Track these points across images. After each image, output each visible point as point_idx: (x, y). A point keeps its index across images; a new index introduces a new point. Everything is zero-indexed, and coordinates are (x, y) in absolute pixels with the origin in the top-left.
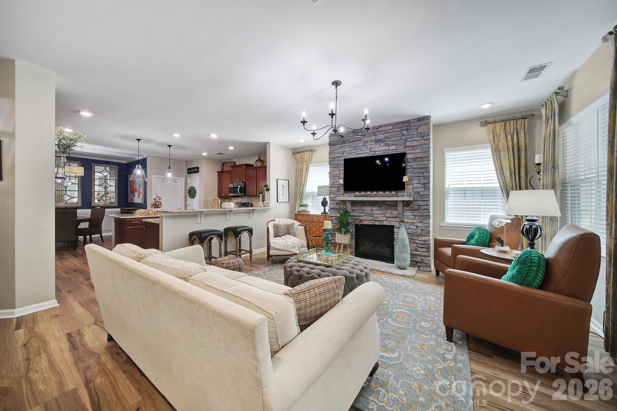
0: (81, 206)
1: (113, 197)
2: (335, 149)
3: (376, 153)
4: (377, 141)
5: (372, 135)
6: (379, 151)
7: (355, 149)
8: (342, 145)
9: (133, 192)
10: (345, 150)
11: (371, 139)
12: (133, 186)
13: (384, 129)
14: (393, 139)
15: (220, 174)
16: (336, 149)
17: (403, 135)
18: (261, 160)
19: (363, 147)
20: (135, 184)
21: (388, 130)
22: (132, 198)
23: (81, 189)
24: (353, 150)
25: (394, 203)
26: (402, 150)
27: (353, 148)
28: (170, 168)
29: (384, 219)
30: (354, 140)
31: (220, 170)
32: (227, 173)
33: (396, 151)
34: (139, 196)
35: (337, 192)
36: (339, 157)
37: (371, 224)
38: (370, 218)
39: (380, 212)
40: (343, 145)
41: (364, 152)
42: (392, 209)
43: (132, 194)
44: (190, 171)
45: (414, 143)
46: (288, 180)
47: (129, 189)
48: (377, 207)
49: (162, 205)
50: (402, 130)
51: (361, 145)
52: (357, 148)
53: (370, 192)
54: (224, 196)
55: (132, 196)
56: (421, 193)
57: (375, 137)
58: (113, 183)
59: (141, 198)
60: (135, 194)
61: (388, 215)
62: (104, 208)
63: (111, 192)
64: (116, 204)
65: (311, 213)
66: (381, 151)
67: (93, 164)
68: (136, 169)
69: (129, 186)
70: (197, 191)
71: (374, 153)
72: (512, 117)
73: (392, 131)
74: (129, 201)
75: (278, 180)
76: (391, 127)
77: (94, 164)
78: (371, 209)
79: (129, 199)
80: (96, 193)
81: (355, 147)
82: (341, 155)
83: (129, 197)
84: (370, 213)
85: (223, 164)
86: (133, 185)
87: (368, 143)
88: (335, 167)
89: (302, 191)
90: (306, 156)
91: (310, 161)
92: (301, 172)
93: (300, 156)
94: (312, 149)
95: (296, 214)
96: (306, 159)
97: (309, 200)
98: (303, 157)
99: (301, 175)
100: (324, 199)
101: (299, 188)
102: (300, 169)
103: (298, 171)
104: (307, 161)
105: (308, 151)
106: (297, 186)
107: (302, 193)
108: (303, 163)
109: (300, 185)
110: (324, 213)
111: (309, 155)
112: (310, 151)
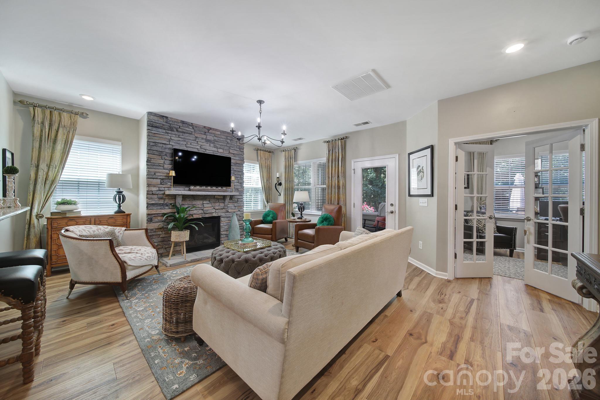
2: (157, 133)
3: (207, 151)
4: (207, 141)
5: (202, 133)
6: (209, 150)
7: (185, 141)
8: (167, 131)
10: (172, 138)
11: (202, 137)
13: (214, 132)
14: (221, 144)
16: (159, 133)
17: (228, 143)
19: (193, 141)
21: (217, 134)
24: (182, 141)
25: (222, 197)
26: (227, 155)
27: (182, 140)
29: (214, 211)
30: (184, 131)
33: (223, 154)
35: (161, 184)
36: (163, 144)
37: (201, 217)
38: (201, 211)
39: (210, 205)
40: (169, 132)
41: (195, 147)
42: (220, 202)
45: (235, 152)
46: (13, 154)
48: (207, 201)
50: (227, 139)
51: (192, 139)
52: (187, 141)
53: (200, 187)
56: (240, 190)
57: (206, 136)
61: (217, 208)
65: (84, 214)
66: (210, 150)
71: (205, 151)
72: (269, 150)
73: (220, 136)
76: (219, 133)
78: (202, 203)
81: (184, 138)
82: (168, 143)
84: (201, 206)
87: (199, 139)
88: (158, 154)
89: (54, 178)
90: (64, 119)
91: (75, 130)
92: (49, 144)
93: (46, 115)
94: (82, 113)
95: (52, 219)
96: (66, 125)
97: (78, 193)
98: (55, 118)
99: (50, 149)
100: (119, 193)
101: (44, 171)
102: (45, 137)
103: (39, 140)
104: (68, 128)
105: (72, 112)
106: (37, 166)
107: (52, 180)
108: (56, 129)
109: (47, 167)
110: (120, 212)
111: (72, 120)
112: (76, 114)
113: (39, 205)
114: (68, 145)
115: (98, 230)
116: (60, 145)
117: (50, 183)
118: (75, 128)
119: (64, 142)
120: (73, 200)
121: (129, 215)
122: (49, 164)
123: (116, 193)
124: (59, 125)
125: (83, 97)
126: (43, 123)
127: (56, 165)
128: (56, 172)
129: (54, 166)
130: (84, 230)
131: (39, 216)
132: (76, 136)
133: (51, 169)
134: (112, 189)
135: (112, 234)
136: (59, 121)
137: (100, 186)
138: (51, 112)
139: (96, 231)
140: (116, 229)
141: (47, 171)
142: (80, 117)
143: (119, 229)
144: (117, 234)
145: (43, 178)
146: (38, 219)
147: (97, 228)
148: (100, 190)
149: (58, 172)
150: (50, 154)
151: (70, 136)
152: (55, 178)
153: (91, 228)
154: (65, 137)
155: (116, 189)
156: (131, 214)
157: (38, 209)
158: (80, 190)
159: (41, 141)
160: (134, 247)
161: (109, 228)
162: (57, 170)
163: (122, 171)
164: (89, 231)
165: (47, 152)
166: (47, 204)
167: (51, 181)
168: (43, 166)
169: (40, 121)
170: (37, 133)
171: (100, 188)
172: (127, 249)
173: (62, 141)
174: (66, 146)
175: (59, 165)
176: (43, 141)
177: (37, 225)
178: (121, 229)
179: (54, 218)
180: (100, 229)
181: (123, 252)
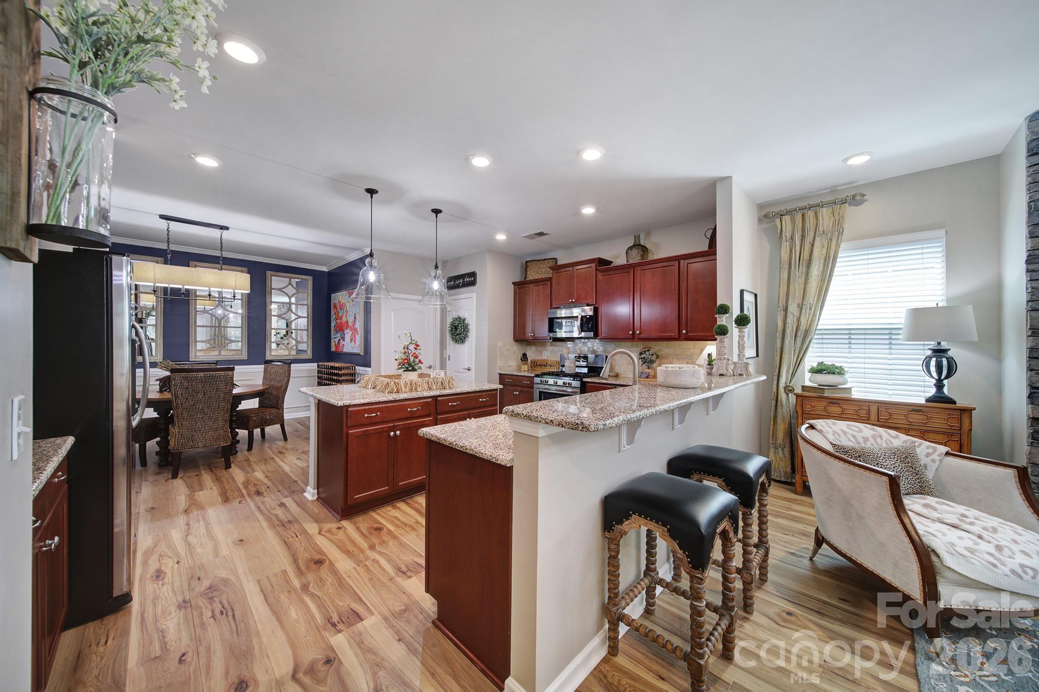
0: (246, 358)
1: (303, 340)
9: (341, 329)
12: (342, 317)
15: (520, 287)
18: (640, 245)
20: (345, 313)
22: (339, 342)
23: (247, 323)
28: (436, 267)
31: (517, 279)
32: (540, 284)
34: (353, 339)
43: (339, 335)
44: (452, 283)
46: (756, 296)
47: (333, 324)
49: (422, 363)
54: (531, 338)
55: (338, 339)
58: (304, 312)
59: (358, 343)
60: (344, 334)
62: (288, 363)
63: (300, 330)
64: (309, 355)
65: (856, 395)
67: (269, 273)
68: (365, 268)
69: (333, 317)
70: (470, 327)
74: (333, 349)
75: (745, 293)
77: (271, 273)
79: (333, 344)
80: (273, 332)
83: (332, 341)
85: (526, 266)
86: (340, 315)
89: (808, 326)
90: (823, 220)
91: (841, 233)
92: (800, 268)
93: (797, 223)
94: (854, 196)
95: (803, 396)
96: (825, 229)
97: (850, 353)
98: (810, 224)
99: (802, 279)
100: (939, 352)
101: (794, 316)
102: (795, 260)
103: (787, 267)
104: (829, 234)
105: (835, 202)
106: (786, 310)
107: (805, 330)
108: (811, 242)
109: (798, 309)
110: (940, 398)
111: (836, 216)
112: (844, 202)
113: (788, 372)
114: (830, 262)
115: (874, 437)
116: (816, 267)
117: (802, 336)
118: (841, 230)
119: (822, 261)
120: (837, 364)
121: (967, 411)
122: (801, 303)
123: (929, 353)
124: (815, 232)
125: (850, 162)
126: (792, 238)
127: (810, 304)
128: (811, 316)
129: (808, 305)
130: (845, 433)
131: (789, 390)
132: (843, 245)
133: (803, 311)
134: (922, 343)
135: (907, 457)
136: (815, 226)
137: (893, 337)
138: (803, 215)
139: (871, 440)
140: (920, 445)
141: (798, 315)
142: (850, 205)
143: (928, 447)
144: (924, 460)
145: (793, 327)
146: (787, 394)
147: (872, 432)
148: (893, 347)
149: (814, 315)
150: (802, 287)
151: (832, 247)
152: (810, 326)
153: (861, 431)
154: (824, 252)
155: (933, 343)
156: (974, 409)
157: (787, 378)
158: (853, 346)
159: (790, 267)
160: (972, 513)
161: (902, 440)
162: (812, 312)
163: (948, 300)
164: (854, 437)
165: (799, 283)
166: (799, 371)
167: (803, 332)
168: (793, 308)
169: (789, 235)
170: (785, 256)
171: (893, 342)
172: (952, 511)
173: (821, 258)
174: (826, 267)
175: (816, 304)
176: (793, 268)
177: (786, 403)
178: (935, 450)
179: (805, 397)
180: (881, 437)
181: (935, 515)
